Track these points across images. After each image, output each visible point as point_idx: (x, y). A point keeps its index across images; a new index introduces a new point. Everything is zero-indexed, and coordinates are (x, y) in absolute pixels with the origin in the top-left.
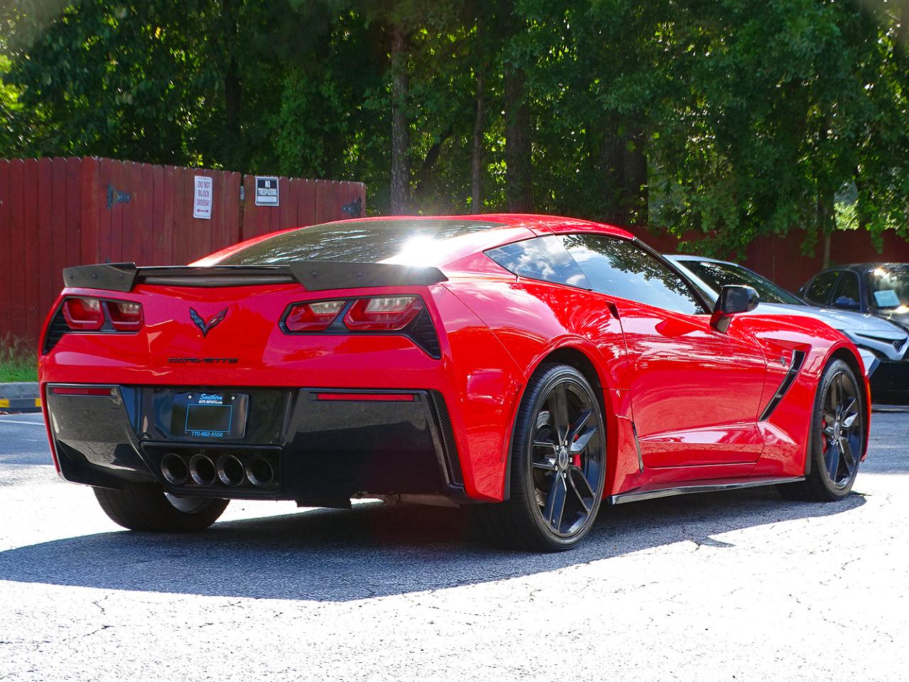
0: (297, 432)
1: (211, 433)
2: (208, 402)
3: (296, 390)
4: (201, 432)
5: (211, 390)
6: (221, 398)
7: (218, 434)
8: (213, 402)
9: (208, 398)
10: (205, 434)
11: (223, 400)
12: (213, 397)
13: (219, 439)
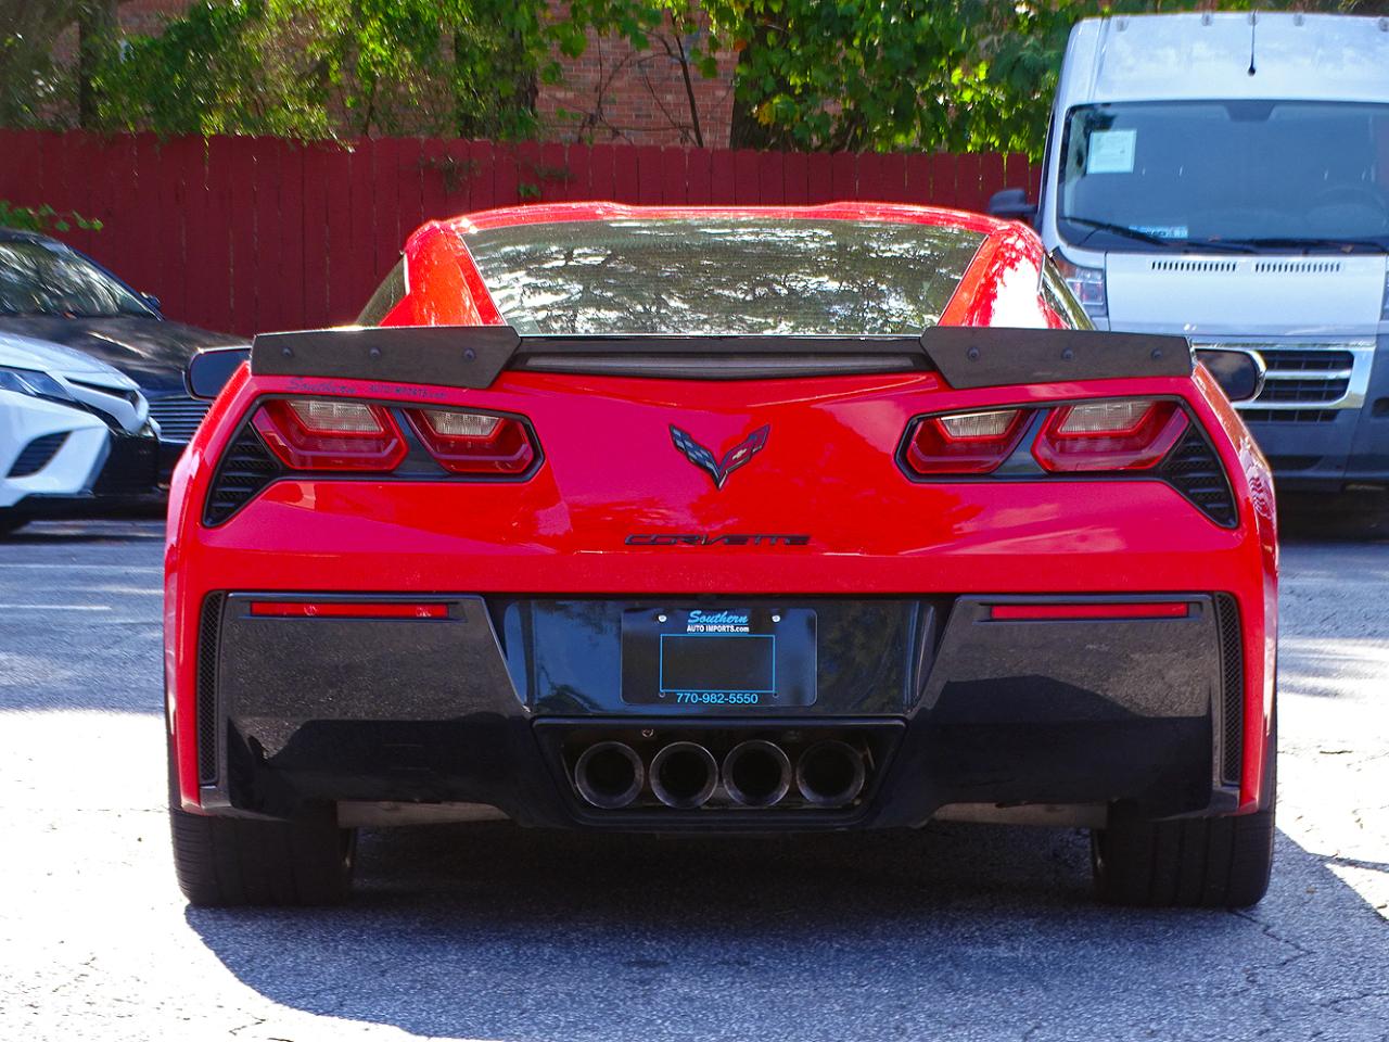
0: (948, 682)
1: (727, 695)
2: (711, 629)
3: (944, 603)
4: (700, 695)
5: (713, 603)
6: (744, 619)
7: (749, 698)
8: (723, 628)
9: (710, 619)
10: (711, 698)
11: (750, 624)
12: (722, 617)
13: (750, 707)
